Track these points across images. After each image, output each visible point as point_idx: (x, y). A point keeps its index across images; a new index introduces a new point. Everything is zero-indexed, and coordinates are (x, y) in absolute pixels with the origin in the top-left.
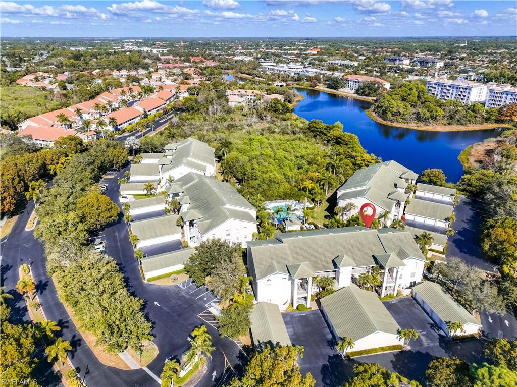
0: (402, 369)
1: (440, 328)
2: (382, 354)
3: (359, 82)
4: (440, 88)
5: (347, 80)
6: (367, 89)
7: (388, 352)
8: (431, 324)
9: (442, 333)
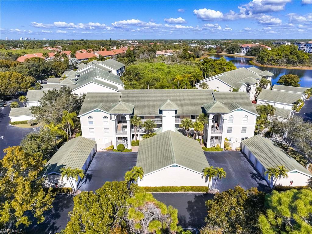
0: (198, 211)
1: (262, 178)
2: (182, 194)
3: (249, 48)
4: (308, 48)
5: (241, 48)
6: (254, 51)
7: (190, 192)
8: (254, 174)
9: (264, 183)
